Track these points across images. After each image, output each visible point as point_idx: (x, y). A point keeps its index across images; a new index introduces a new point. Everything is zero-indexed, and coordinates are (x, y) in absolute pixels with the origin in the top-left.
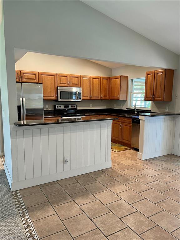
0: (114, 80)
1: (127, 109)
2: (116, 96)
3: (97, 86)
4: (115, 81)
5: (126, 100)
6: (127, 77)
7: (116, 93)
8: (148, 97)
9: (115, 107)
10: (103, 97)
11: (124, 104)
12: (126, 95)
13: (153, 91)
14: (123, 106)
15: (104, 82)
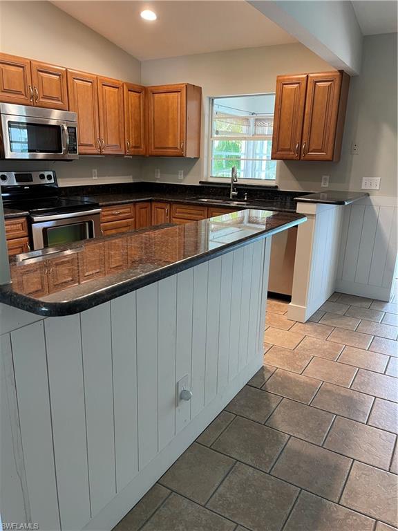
0: (163, 95)
1: (200, 182)
2: (170, 146)
3: (114, 111)
4: (168, 98)
5: (196, 159)
6: (198, 90)
7: (170, 137)
8: (283, 150)
9: (157, 179)
10: (132, 147)
11: (190, 170)
12: (197, 142)
13: (299, 132)
14: (186, 174)
15: (133, 101)
